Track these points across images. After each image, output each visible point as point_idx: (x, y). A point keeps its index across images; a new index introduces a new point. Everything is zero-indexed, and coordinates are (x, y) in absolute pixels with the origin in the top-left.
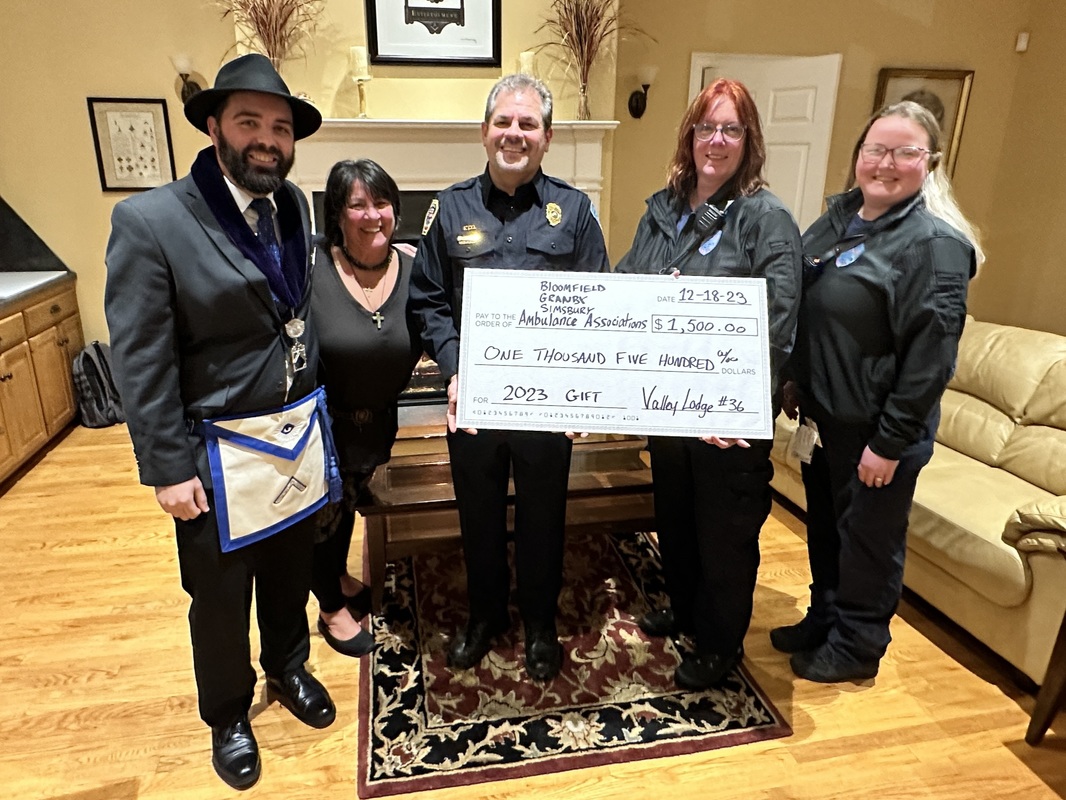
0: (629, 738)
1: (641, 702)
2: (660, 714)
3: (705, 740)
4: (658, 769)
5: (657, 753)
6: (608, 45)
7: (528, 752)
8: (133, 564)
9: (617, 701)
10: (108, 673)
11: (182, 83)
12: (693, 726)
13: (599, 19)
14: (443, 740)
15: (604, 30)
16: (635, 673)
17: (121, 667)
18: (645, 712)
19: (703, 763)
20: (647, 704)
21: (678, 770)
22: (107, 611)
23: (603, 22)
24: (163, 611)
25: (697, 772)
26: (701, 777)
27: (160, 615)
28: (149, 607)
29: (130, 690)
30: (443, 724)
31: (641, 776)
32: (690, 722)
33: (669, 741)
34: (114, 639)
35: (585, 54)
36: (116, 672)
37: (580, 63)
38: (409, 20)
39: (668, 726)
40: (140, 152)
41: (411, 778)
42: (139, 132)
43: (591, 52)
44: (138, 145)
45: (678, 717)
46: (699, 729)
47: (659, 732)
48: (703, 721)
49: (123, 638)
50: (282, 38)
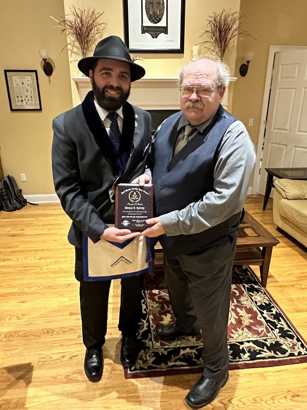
0: (244, 358)
1: (248, 342)
2: (257, 348)
3: (279, 360)
4: (258, 373)
5: (257, 366)
6: (233, 42)
7: (198, 362)
8: (26, 270)
9: (238, 341)
10: (17, 317)
11: (44, 62)
12: (272, 354)
13: (229, 30)
14: (161, 354)
15: (232, 35)
16: (245, 328)
17: (23, 315)
18: (250, 346)
19: (278, 372)
20: (251, 342)
21: (266, 374)
22: (16, 290)
23: (231, 32)
24: (39, 291)
25: (276, 376)
26: (278, 378)
27: (37, 293)
28: (33, 289)
29: (26, 325)
30: (160, 347)
31: (250, 376)
32: (271, 352)
33: (262, 360)
34: (19, 302)
35: (223, 47)
36: (20, 317)
37: (220, 51)
38: (143, 32)
39: (261, 354)
40: (26, 94)
41: (147, 371)
42: (26, 85)
43: (226, 46)
44: (25, 91)
45: (265, 349)
46: (276, 356)
47: (257, 356)
48: (277, 352)
49: (23, 302)
50: (87, 41)
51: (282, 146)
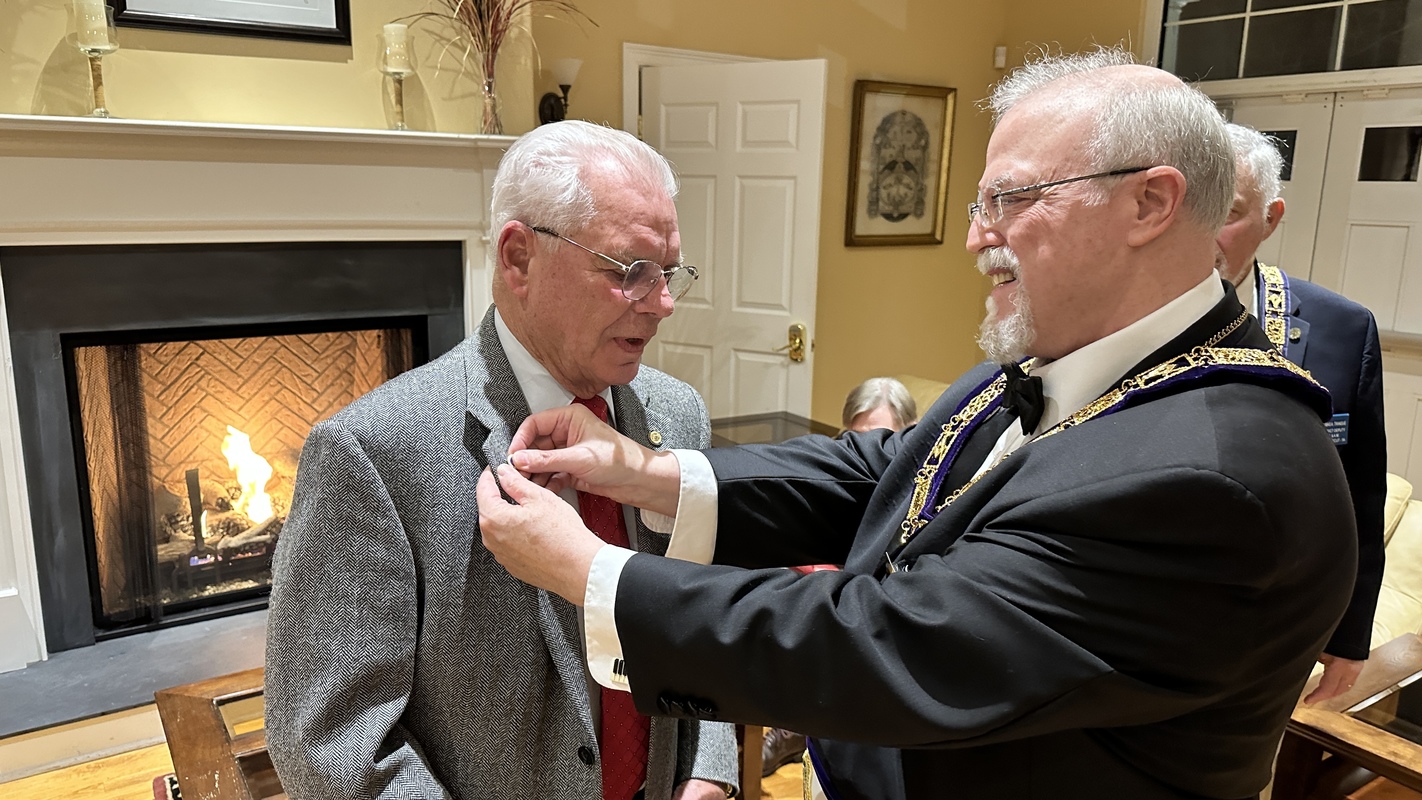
37: (482, 50)
51: (697, 351)
